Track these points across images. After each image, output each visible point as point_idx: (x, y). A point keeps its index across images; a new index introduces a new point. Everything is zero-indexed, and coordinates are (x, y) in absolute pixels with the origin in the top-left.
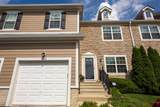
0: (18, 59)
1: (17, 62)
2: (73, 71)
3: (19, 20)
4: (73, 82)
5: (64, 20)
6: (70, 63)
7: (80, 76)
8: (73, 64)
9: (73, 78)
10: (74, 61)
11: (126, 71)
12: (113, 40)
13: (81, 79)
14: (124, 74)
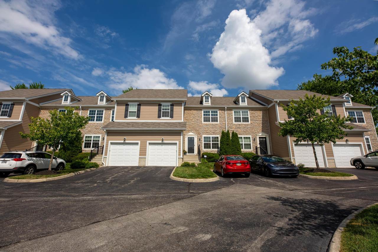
0: (148, 142)
1: (148, 144)
2: (180, 149)
3: (139, 110)
4: (180, 155)
5: (172, 110)
6: (178, 144)
7: (184, 151)
8: (180, 145)
9: (180, 153)
10: (180, 143)
11: (218, 148)
12: (211, 123)
13: (185, 153)
14: (216, 150)
